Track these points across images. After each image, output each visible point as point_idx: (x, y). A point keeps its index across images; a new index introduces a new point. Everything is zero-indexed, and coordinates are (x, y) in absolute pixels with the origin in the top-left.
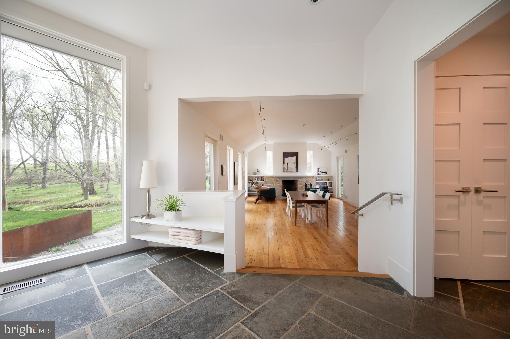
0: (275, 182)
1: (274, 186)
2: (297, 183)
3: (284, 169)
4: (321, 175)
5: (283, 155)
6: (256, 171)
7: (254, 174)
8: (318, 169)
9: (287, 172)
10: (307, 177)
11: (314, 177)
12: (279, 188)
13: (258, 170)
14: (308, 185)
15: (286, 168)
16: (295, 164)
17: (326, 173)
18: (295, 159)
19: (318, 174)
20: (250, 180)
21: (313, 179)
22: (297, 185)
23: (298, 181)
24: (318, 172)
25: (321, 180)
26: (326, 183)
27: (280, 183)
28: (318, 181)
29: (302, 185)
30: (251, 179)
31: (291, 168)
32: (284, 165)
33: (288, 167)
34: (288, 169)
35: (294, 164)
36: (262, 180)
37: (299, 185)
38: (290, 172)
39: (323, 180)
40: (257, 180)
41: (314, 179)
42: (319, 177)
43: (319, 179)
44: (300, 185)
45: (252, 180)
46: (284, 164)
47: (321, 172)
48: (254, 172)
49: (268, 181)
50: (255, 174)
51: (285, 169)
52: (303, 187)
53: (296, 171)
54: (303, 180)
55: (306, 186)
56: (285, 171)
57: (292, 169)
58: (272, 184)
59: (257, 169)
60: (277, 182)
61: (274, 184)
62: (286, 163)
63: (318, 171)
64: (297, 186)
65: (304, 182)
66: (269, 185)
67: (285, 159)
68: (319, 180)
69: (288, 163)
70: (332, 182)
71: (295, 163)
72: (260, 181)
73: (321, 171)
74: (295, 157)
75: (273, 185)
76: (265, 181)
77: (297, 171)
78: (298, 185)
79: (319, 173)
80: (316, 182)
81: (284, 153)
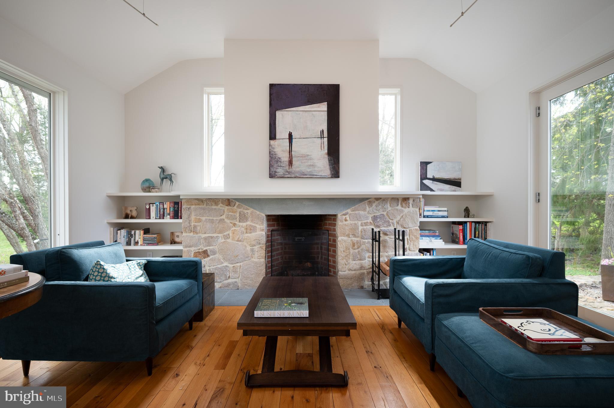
0: (235, 225)
1: (229, 240)
2: (335, 225)
3: (273, 159)
4: (434, 191)
5: (271, 95)
6: (155, 176)
7: (147, 184)
8: (424, 165)
9: (289, 175)
10: (377, 199)
11: (411, 201)
12: (252, 250)
13: (163, 169)
14: (386, 234)
15: (285, 158)
16: (326, 140)
17: (456, 183)
18: (324, 117)
19: (424, 187)
20: (127, 217)
21: (406, 210)
22: (335, 236)
23: (339, 216)
24: (422, 179)
25: (441, 214)
26: (461, 227)
27: (258, 226)
28: (428, 217)
29: (354, 236)
30: (134, 209)
31: (306, 157)
32: (272, 142)
33: (290, 151)
34: (294, 163)
35: (322, 137)
36: (177, 215)
37: (344, 235)
38: (302, 176)
39: (445, 214)
40: (153, 214)
41: (411, 210)
42: (429, 200)
43: (429, 210)
44: (348, 236)
45: (134, 213)
46: (273, 136)
47: (434, 179)
48: (147, 180)
49: (200, 221)
50: (148, 186)
51: (278, 160)
52: (363, 247)
53: (327, 172)
54: (362, 213)
55: (374, 239)
56: (280, 171)
57: (310, 163)
58: (220, 232)
59: (161, 168)
60: (244, 224)
61: (230, 232)
62: (282, 133)
63: (424, 176)
64: (335, 241)
65: (366, 224)
66: (205, 239)
67: (279, 114)
68: (430, 213)
69: (290, 135)
70: (486, 223)
71: (326, 134)
72: (168, 220)
73: (437, 176)
74: (324, 107)
75: (227, 237)
76: (189, 216)
77: (335, 174)
78: (340, 238)
79: (426, 182)
80: (421, 222)
81: (272, 86)
